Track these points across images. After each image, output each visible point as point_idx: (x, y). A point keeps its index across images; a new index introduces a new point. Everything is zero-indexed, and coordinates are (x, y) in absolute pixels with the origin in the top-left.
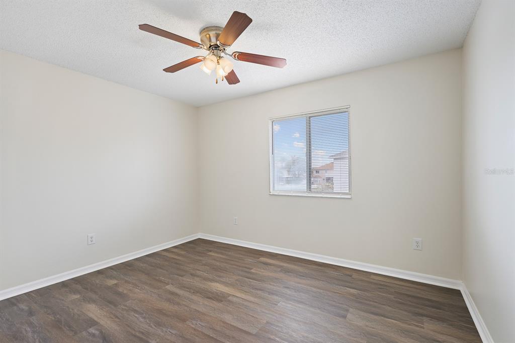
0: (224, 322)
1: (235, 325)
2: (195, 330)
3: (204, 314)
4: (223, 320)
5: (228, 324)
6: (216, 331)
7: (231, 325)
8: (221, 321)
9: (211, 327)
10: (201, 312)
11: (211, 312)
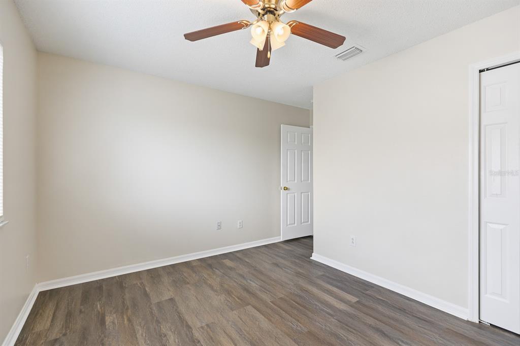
0: (270, 320)
1: (262, 316)
2: (298, 321)
3: (288, 335)
4: (271, 323)
5: (267, 318)
6: (279, 315)
7: (265, 317)
8: (273, 323)
9: (283, 320)
10: (291, 338)
11: (281, 336)
